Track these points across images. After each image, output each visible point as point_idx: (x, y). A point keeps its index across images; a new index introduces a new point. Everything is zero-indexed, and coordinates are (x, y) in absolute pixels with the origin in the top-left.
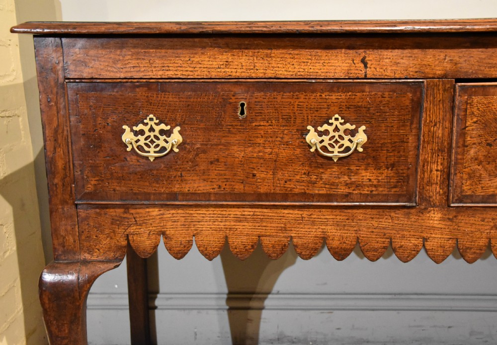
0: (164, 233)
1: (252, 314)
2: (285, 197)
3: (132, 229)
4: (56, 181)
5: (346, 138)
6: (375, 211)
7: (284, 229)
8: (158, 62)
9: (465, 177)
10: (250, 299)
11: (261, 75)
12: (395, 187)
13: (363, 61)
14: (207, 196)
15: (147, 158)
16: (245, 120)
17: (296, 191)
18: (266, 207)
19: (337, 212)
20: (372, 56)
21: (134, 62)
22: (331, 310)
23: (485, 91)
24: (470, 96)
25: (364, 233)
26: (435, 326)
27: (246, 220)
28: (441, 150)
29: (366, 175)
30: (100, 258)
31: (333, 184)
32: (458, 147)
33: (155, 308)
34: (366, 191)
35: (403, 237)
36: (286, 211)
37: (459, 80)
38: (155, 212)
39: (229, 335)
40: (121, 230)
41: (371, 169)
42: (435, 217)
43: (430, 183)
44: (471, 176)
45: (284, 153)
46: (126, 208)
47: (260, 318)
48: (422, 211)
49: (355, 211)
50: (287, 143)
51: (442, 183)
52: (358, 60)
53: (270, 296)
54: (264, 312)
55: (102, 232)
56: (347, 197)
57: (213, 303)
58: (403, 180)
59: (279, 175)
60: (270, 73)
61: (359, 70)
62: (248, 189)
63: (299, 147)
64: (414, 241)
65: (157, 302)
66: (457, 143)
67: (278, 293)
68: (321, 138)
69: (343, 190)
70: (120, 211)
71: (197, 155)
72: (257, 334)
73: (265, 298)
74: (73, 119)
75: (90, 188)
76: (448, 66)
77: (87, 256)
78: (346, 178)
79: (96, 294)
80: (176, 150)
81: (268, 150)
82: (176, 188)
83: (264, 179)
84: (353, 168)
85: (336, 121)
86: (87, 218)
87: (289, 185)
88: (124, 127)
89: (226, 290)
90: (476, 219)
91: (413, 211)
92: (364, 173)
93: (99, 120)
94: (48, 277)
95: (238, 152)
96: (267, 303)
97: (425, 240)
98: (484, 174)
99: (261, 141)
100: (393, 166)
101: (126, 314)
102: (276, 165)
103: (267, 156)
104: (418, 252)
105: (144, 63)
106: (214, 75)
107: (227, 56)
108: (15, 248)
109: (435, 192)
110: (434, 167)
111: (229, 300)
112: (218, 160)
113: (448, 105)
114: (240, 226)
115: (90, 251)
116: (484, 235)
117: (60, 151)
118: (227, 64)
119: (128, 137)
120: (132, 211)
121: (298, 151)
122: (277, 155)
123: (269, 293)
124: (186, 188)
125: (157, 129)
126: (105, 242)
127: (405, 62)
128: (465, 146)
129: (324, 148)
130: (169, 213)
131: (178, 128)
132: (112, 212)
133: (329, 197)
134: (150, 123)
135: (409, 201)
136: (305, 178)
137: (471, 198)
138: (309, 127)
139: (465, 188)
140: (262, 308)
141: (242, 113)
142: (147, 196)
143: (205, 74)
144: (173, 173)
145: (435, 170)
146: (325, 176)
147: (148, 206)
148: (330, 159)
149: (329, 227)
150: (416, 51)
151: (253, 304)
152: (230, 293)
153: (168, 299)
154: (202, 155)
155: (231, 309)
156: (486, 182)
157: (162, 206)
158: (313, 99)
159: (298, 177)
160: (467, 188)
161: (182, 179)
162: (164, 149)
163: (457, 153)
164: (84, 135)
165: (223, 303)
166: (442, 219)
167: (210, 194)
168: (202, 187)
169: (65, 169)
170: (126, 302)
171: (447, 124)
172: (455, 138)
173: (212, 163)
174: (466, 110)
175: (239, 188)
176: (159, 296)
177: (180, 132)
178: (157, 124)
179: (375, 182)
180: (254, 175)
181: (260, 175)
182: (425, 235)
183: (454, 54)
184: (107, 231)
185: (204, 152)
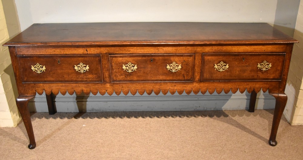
0: (44, 89)
1: (84, 103)
2: (72, 81)
3: (37, 89)
4: (17, 78)
5: (84, 68)
6: (93, 84)
7: (73, 88)
8: (38, 51)
9: (114, 76)
10: (83, 99)
11: (63, 54)
12: (97, 79)
13: (86, 50)
14: (53, 81)
15: (38, 73)
16: (60, 64)
17: (74, 80)
18: (68, 83)
19: (85, 84)
20: (88, 49)
21: (32, 51)
22: (107, 102)
23: (116, 57)
24: (112, 58)
25: (92, 89)
26: (137, 106)
27: (63, 86)
28: (107, 70)
29: (90, 76)
30: (30, 95)
31: (82, 78)
32: (111, 69)
33: (55, 101)
34: (90, 80)
35: (101, 90)
36: (73, 84)
37: (109, 54)
38: (42, 85)
39: (78, 109)
40: (34, 89)
41: (91, 75)
42: (108, 85)
43: (106, 77)
44: (115, 76)
45: (70, 71)
46: (35, 84)
47: (86, 104)
48: (105, 84)
49: (89, 84)
50: (70, 69)
51: (109, 77)
52: (85, 50)
53: (89, 98)
54: (87, 102)
55: (30, 89)
56: (86, 81)
57: (72, 100)
58: (99, 77)
59: (70, 76)
60: (65, 53)
61: (86, 52)
62: (63, 79)
63: (73, 70)
64: (104, 91)
65: (56, 100)
66: (111, 68)
67: (91, 97)
68: (78, 68)
69: (85, 80)
70: (33, 84)
71: (50, 72)
72: (86, 109)
73: (87, 98)
74: (19, 64)
75: (25, 80)
76: (107, 51)
77: (27, 95)
78: (85, 77)
79: (38, 98)
80: (45, 71)
81: (66, 71)
82: (46, 79)
83: (66, 77)
84: (87, 74)
85: (81, 64)
86: (26, 86)
87: (72, 78)
88: (32, 66)
89: (76, 96)
90: (118, 86)
91: (103, 84)
92: (89, 76)
93: (26, 64)
94: (19, 100)
95: (59, 71)
96: (88, 100)
97: (106, 90)
98: (118, 75)
99: (64, 69)
100: (96, 74)
101: (46, 104)
102: (69, 74)
103: (66, 72)
104: (105, 93)
105: (34, 51)
106: (52, 54)
107: (54, 50)
108: (12, 87)
109: (107, 79)
110: (106, 74)
111: (76, 99)
112: (55, 73)
113: (108, 60)
114: (62, 88)
115: (27, 94)
116: (120, 89)
117: (17, 71)
118: (54, 51)
119: (33, 68)
120: (36, 85)
121: (73, 71)
122: (68, 72)
123: (88, 97)
124: (48, 79)
125: (39, 66)
126: (31, 92)
127: (96, 50)
128: (113, 69)
129: (79, 70)
130: (45, 85)
131: (44, 66)
132: (31, 85)
133: (82, 81)
134: (38, 65)
135: (101, 81)
136: (76, 77)
137: (116, 81)
138: (75, 66)
139: (114, 78)
140: (87, 101)
141: (59, 62)
142: (39, 81)
143: (49, 53)
144: (45, 76)
145: (107, 74)
146: (80, 76)
147: (40, 83)
148: (81, 73)
149: (83, 88)
150: (98, 48)
151: (84, 100)
152: (77, 97)
153: (59, 99)
154: (51, 72)
155: (77, 102)
156: (119, 77)
157: (43, 83)
158: (75, 59)
159: (74, 77)
160: (115, 78)
161: (47, 77)
162: (41, 71)
163: (111, 71)
164: (22, 68)
165: (75, 100)
166: (110, 86)
167: (54, 81)
168: (52, 79)
169: (19, 75)
170: (46, 100)
171: (108, 64)
172: (110, 67)
173: (53, 74)
174: (112, 61)
175: (60, 79)
176: (56, 98)
177: (45, 67)
178: (39, 65)
179: (92, 78)
180: (64, 76)
181: (65, 76)
182: (106, 89)
183: (107, 48)
184: (31, 89)
185: (51, 71)
